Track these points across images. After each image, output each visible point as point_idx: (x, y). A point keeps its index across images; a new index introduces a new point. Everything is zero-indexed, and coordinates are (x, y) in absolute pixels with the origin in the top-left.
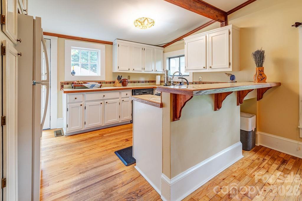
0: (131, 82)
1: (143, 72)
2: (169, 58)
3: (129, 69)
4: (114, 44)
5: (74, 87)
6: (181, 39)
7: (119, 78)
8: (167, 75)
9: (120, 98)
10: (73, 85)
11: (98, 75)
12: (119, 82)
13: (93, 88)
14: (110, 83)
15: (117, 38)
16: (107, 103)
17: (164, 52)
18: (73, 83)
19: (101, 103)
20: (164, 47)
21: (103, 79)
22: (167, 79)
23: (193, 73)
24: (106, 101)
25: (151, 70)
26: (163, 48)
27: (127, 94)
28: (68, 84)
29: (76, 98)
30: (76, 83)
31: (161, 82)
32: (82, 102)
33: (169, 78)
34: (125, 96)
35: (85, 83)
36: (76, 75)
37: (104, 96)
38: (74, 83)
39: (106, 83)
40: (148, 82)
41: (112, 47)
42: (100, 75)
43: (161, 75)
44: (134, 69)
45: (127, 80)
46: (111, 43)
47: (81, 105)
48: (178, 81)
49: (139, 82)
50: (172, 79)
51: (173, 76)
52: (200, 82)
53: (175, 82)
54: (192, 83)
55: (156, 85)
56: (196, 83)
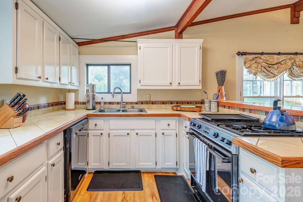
2: (88, 65)
12: (17, 114)
17: (79, 53)
22: (93, 99)
23: (137, 89)
26: (77, 46)
40: (52, 105)
48: (111, 102)
49: (38, 108)
50: (102, 99)
51: (113, 94)
52: (148, 101)
53: (105, 103)
54: (137, 103)
55: (65, 109)
56: (142, 103)
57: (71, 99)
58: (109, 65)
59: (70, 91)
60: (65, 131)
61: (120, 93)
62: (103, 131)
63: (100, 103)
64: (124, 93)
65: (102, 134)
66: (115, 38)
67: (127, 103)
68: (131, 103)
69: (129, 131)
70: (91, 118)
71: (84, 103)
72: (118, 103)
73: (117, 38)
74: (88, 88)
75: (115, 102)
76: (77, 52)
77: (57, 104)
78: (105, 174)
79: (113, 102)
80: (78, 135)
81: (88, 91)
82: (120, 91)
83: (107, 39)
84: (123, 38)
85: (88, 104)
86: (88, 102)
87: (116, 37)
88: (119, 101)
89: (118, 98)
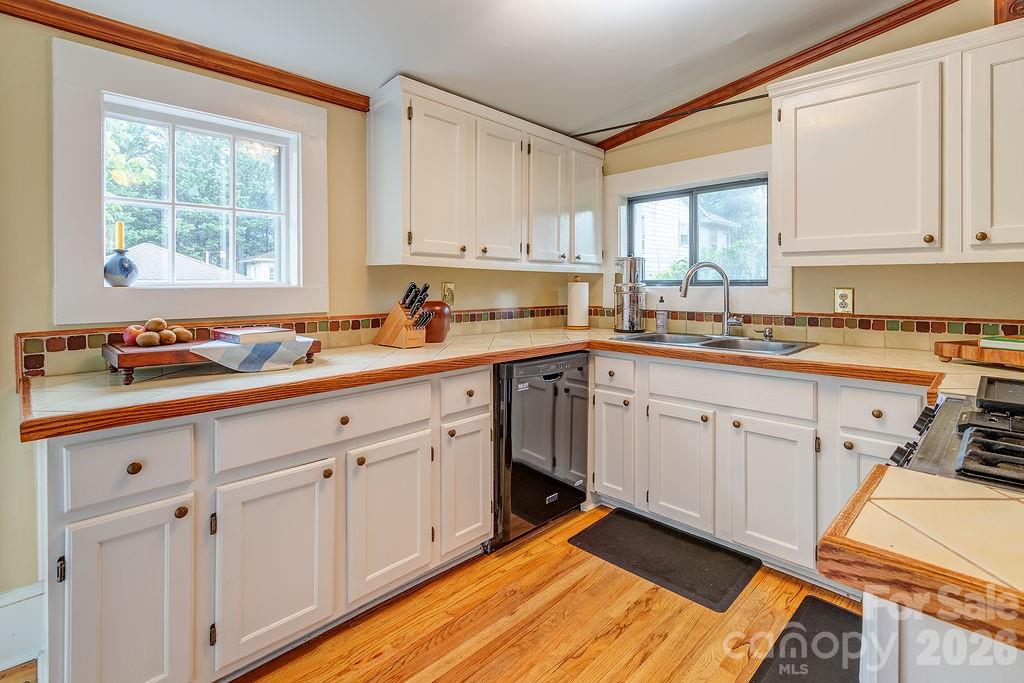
0: (459, 318)
1: (524, 265)
2: (631, 202)
3: (463, 249)
4: (379, 104)
5: (128, 373)
6: (719, 100)
7: (415, 298)
8: (633, 278)
9: (435, 423)
10: (116, 352)
11: (283, 284)
12: (412, 322)
13: (267, 365)
14: (356, 325)
15: (401, 70)
16: (361, 462)
17: (604, 172)
18: (116, 339)
19: (328, 474)
20: (605, 146)
21: (319, 304)
22: (634, 300)
23: (793, 268)
24: (355, 452)
25: (555, 254)
26: (599, 152)
27: (470, 394)
28: (77, 342)
29: (135, 469)
30: (141, 336)
31: (594, 311)
32: (183, 485)
33: (642, 296)
34: (463, 406)
35: (203, 333)
36: (136, 282)
37: (345, 421)
38: (126, 338)
39: (335, 326)
40: (532, 314)
41: (365, 123)
42: (294, 283)
43: (593, 280)
44: (485, 251)
45: (447, 310)
46: (359, 104)
47: (182, 512)
48: (693, 311)
49: (493, 316)
50: (662, 301)
51: (684, 285)
52: (842, 314)
53: (673, 315)
54: (790, 321)
55: (566, 326)
56: (813, 321)
57: (579, 300)
58: (691, 192)
59: (577, 278)
60: (497, 368)
61: (719, 283)
62: (632, 397)
63: (651, 314)
64: (735, 283)
65: (626, 403)
66: (707, 101)
67: (747, 319)
68: (768, 319)
69: (708, 412)
70: (601, 352)
71: (611, 313)
72: (718, 318)
73: (715, 96)
74: (617, 270)
75: (707, 314)
76: (598, 171)
77: (548, 311)
78: (638, 523)
79: (701, 314)
80: (572, 393)
81: (618, 278)
82: (719, 277)
83: (680, 112)
84: (738, 92)
85: (620, 315)
86: (620, 309)
87: (708, 95)
88: (720, 309)
89: (714, 302)
